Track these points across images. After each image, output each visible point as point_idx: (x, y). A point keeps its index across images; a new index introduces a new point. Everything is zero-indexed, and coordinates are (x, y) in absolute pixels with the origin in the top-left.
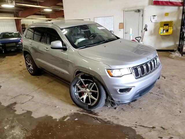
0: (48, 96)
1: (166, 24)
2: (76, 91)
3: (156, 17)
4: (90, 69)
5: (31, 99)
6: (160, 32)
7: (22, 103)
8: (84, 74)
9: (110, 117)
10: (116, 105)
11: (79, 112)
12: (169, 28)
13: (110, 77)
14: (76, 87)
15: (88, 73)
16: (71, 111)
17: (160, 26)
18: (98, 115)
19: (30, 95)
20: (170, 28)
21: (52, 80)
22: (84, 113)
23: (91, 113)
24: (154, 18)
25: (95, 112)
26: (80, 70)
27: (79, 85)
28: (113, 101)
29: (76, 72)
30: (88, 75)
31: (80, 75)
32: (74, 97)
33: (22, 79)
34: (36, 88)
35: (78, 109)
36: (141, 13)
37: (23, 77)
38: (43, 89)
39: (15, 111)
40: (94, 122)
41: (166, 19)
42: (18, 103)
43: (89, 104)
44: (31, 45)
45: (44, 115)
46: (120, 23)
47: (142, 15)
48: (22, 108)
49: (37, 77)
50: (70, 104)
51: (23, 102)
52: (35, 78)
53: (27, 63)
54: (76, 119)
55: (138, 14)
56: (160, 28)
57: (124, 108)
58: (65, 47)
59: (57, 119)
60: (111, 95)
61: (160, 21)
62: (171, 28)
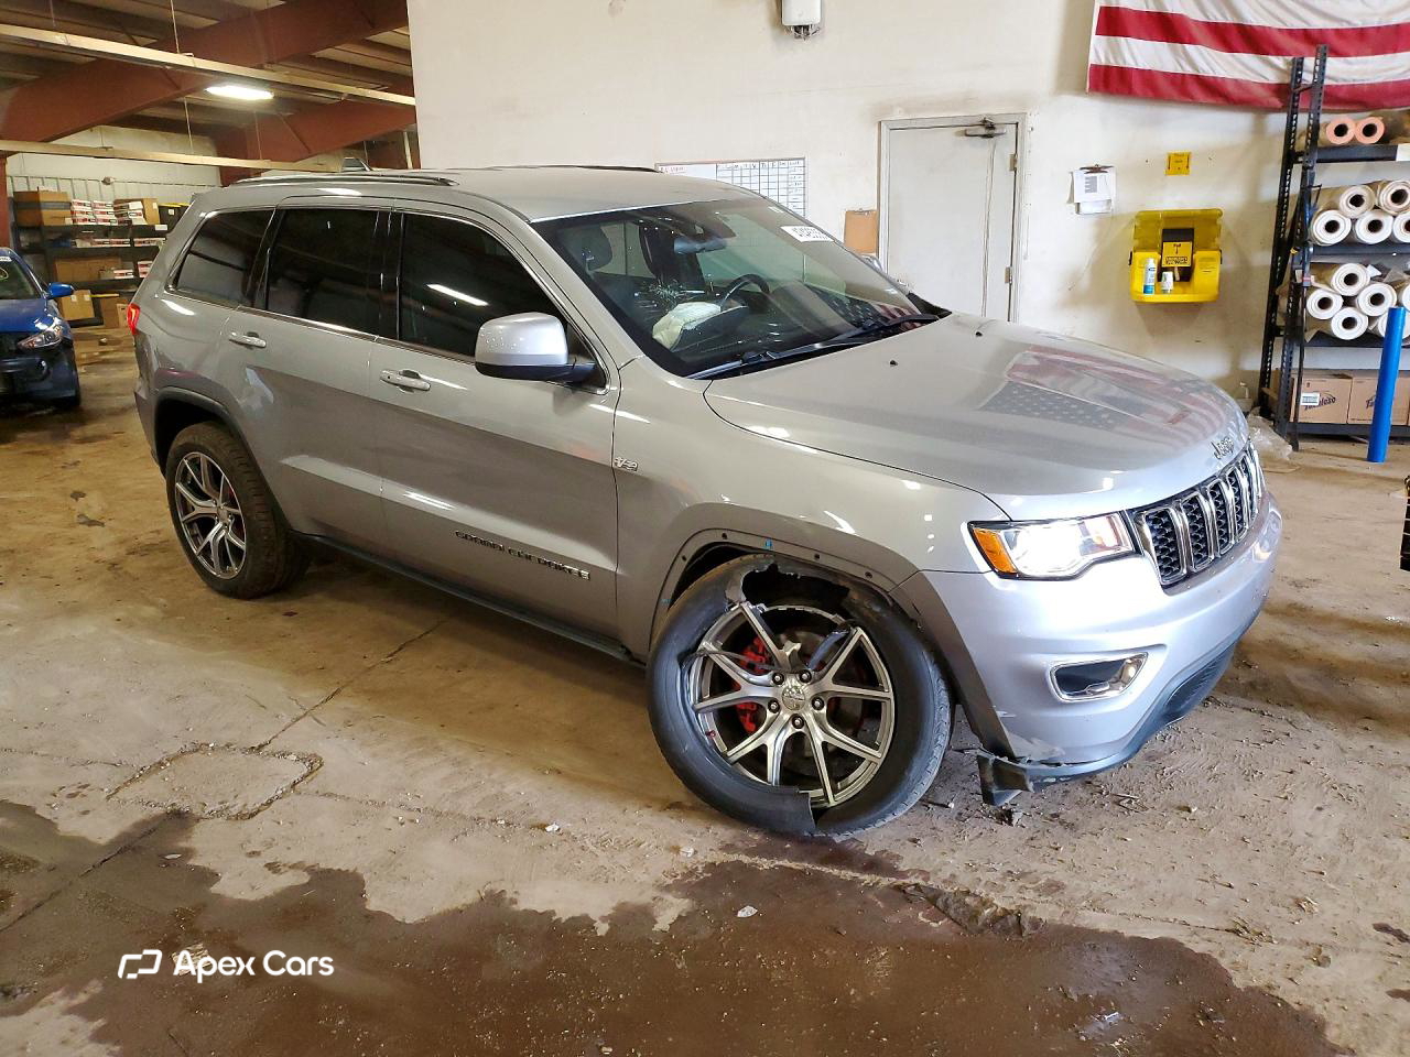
0: (439, 749)
1: (1179, 230)
2: (701, 699)
3: (1110, 176)
4: (847, 528)
5: (305, 776)
6: (1138, 286)
7: (240, 817)
8: (773, 567)
9: (991, 876)
10: (1030, 785)
11: (746, 859)
12: (1199, 254)
13: (992, 578)
14: (697, 666)
15: (810, 557)
16: (677, 850)
17: (1137, 242)
18: (894, 872)
19: (276, 746)
20: (1204, 259)
21: (421, 631)
22: (786, 863)
23: (841, 857)
24: (1092, 187)
25: (870, 852)
26: (733, 538)
27: (725, 648)
28: (1005, 759)
29: (690, 551)
30: (801, 572)
31: (740, 569)
32: (689, 746)
33: (153, 627)
34: (311, 695)
35: (723, 832)
36: (1005, 146)
37: (149, 611)
38: (374, 694)
39: (210, 876)
40: (894, 919)
41: (1178, 198)
42: (196, 811)
43: (816, 793)
44: (249, 346)
45: (469, 897)
46: (850, 214)
47: (1014, 160)
48: (254, 854)
49: (277, 610)
50: (650, 800)
51: (240, 803)
52: (268, 618)
53: (183, 499)
54: (747, 912)
55: (979, 149)
56: (1138, 256)
57: (1070, 814)
58: (584, 364)
59: (594, 915)
60: (1000, 714)
61: (1136, 209)
62: (1212, 259)
